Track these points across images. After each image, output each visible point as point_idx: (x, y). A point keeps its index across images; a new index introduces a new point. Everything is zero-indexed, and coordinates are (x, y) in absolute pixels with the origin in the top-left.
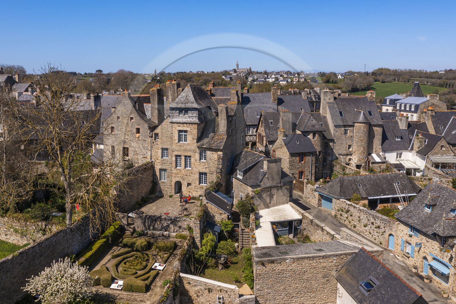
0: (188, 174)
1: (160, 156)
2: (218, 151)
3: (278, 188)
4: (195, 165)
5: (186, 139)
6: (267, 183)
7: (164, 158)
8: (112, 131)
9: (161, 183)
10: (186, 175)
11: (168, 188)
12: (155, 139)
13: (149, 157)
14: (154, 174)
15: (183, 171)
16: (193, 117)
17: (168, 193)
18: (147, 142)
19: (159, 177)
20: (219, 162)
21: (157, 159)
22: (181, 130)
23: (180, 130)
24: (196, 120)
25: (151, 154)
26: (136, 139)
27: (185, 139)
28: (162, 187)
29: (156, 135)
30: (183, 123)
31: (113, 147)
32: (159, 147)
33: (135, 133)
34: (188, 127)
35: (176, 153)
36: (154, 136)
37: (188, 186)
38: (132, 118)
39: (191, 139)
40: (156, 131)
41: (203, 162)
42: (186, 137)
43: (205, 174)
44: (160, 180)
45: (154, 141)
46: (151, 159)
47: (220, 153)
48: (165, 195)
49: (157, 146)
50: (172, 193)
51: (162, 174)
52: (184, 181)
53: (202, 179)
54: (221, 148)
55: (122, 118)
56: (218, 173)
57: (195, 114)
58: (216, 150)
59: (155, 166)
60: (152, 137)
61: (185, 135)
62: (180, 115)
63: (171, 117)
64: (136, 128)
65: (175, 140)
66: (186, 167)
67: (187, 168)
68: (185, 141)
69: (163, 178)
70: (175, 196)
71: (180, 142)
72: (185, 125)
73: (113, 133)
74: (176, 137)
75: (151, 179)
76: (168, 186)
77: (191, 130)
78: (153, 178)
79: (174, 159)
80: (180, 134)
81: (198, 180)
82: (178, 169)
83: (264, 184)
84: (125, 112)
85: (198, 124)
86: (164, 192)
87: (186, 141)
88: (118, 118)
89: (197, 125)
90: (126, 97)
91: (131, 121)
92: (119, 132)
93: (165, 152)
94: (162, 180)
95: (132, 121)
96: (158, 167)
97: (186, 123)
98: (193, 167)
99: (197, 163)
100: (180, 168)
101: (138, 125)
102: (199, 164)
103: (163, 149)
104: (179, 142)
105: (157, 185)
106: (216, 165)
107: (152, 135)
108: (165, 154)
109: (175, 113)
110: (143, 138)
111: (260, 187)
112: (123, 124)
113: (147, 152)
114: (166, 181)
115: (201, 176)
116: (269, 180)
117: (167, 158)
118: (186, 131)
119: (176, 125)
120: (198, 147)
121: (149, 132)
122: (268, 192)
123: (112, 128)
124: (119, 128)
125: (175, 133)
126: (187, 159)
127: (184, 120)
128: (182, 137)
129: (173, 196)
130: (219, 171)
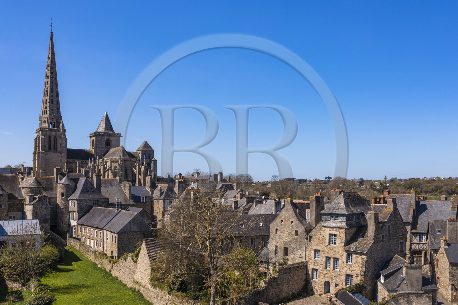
0: (336, 275)
1: (313, 257)
2: (363, 255)
3: (418, 295)
4: (342, 267)
5: (336, 242)
6: (405, 289)
7: (316, 258)
8: (277, 233)
9: (313, 282)
10: (335, 276)
11: (318, 287)
12: (310, 241)
13: (304, 257)
14: (307, 274)
15: (332, 272)
16: (342, 222)
17: (319, 292)
18: (303, 243)
19: (311, 276)
20: (363, 265)
21: (310, 260)
22: (332, 234)
23: (330, 234)
24: (344, 225)
25: (306, 255)
26: (295, 241)
27: (334, 242)
28: (313, 286)
29: (311, 237)
30: (333, 228)
31: (276, 247)
32: (312, 248)
33: (294, 235)
34: (338, 231)
35: (327, 255)
36: (308, 238)
37: (336, 287)
38: (292, 222)
39: (340, 243)
40: (310, 234)
41: (349, 265)
42: (336, 241)
43: (351, 276)
44: (312, 279)
45: (308, 243)
46: (305, 259)
47: (364, 257)
48: (315, 293)
49: (310, 247)
50: (321, 292)
51: (314, 273)
52: (332, 282)
53: (349, 281)
54: (365, 252)
55: (285, 221)
56: (361, 276)
57: (344, 219)
58: (361, 254)
59: (309, 266)
60: (307, 239)
61: (334, 238)
62: (331, 220)
63: (323, 221)
64: (295, 231)
65: (326, 242)
66: (334, 268)
67: (336, 270)
68: (334, 244)
69: (315, 277)
70: (324, 295)
71: (331, 245)
72: (335, 229)
73: (277, 234)
74: (327, 240)
75: (304, 277)
76: (319, 285)
77: (340, 234)
78: (306, 276)
79: (324, 260)
80: (331, 237)
81: (345, 281)
82: (328, 270)
83: (402, 289)
84: (287, 216)
85: (346, 228)
86: (315, 291)
87: (336, 244)
88: (282, 221)
89: (345, 230)
90: (288, 203)
91: (291, 224)
92: (282, 234)
93: (317, 254)
94: (314, 280)
95: (293, 224)
96: (311, 267)
97: (336, 228)
98: (341, 269)
99: (344, 266)
100: (330, 269)
101: (297, 228)
102: (346, 266)
103: (316, 251)
104: (329, 245)
105: (309, 283)
106: (361, 268)
107: (307, 237)
108: (317, 255)
109: (327, 218)
110: (300, 240)
111: (397, 292)
112: (285, 227)
113: (302, 253)
114: (317, 280)
115: (348, 278)
116: (407, 286)
117: (319, 259)
118: (335, 235)
119: (327, 229)
120: (345, 250)
121: (305, 235)
122: (406, 297)
123: (277, 230)
124: (282, 230)
125: (326, 236)
126: (336, 261)
127: (334, 225)
128: (332, 240)
129: (322, 295)
130: (363, 274)
